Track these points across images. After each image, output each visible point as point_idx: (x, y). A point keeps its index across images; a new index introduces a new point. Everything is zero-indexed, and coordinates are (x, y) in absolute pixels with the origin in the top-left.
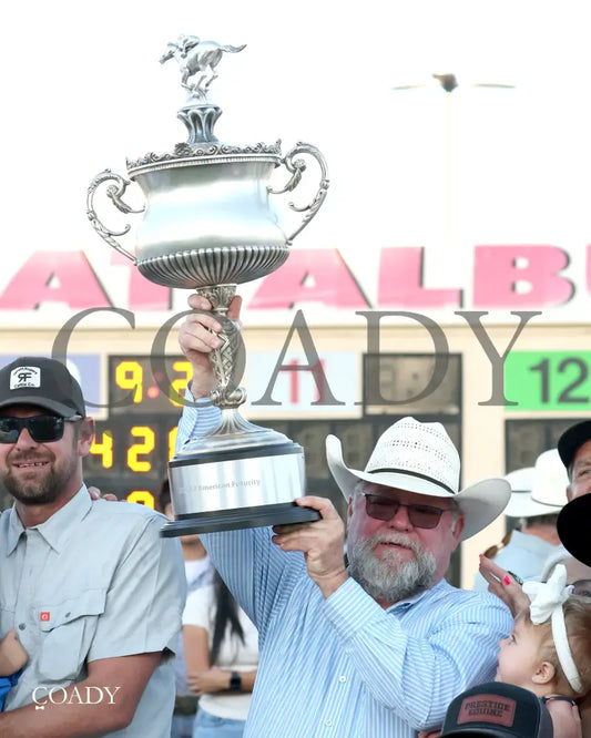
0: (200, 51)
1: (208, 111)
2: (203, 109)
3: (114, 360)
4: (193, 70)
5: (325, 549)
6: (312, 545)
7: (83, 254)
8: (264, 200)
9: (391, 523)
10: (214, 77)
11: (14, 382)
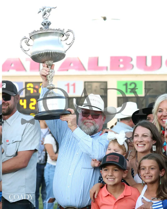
0: (46, 9)
1: (48, 22)
2: (47, 22)
3: (26, 83)
4: (45, 14)
5: (72, 120)
6: (69, 119)
7: (19, 59)
8: (60, 43)
9: (88, 118)
10: (50, 15)
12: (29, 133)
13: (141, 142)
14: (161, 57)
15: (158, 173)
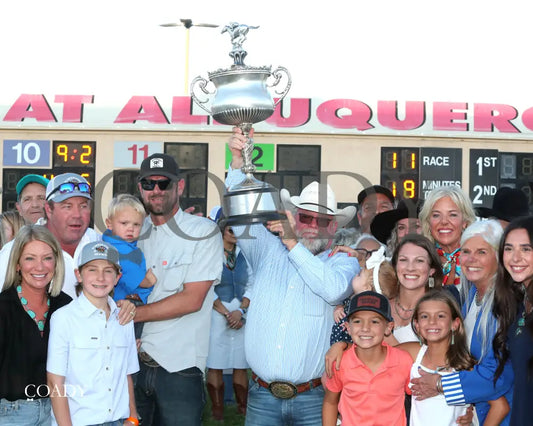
1: (242, 53)
10: (245, 39)
11: (152, 165)
12: (204, 251)
13: (413, 271)
14: (310, 100)
15: (449, 325)
